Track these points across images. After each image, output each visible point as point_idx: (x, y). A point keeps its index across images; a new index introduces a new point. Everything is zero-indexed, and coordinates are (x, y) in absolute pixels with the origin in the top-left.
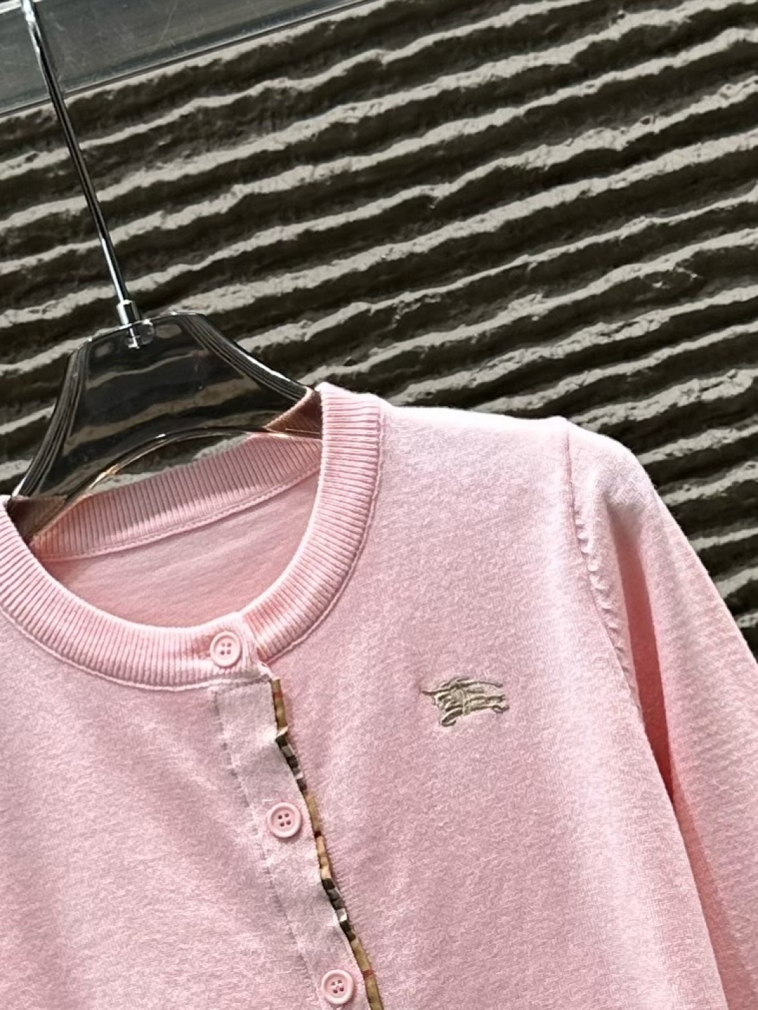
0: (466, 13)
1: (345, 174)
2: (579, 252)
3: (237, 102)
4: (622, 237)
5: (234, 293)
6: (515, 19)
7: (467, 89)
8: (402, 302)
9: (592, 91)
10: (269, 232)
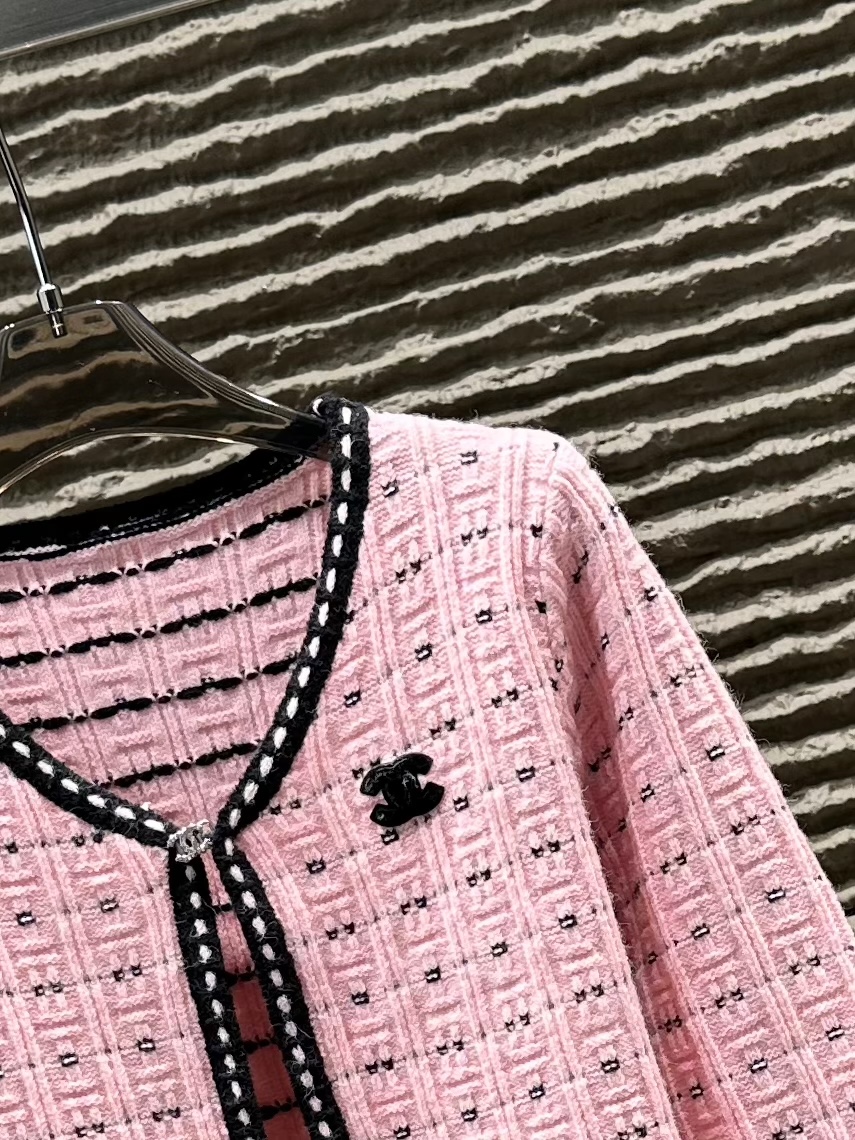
0: (361, 31)
1: (226, 197)
2: (472, 290)
3: (115, 115)
4: (519, 277)
6: (413, 39)
7: (359, 111)
8: (282, 336)
9: (492, 119)
10: (144, 256)
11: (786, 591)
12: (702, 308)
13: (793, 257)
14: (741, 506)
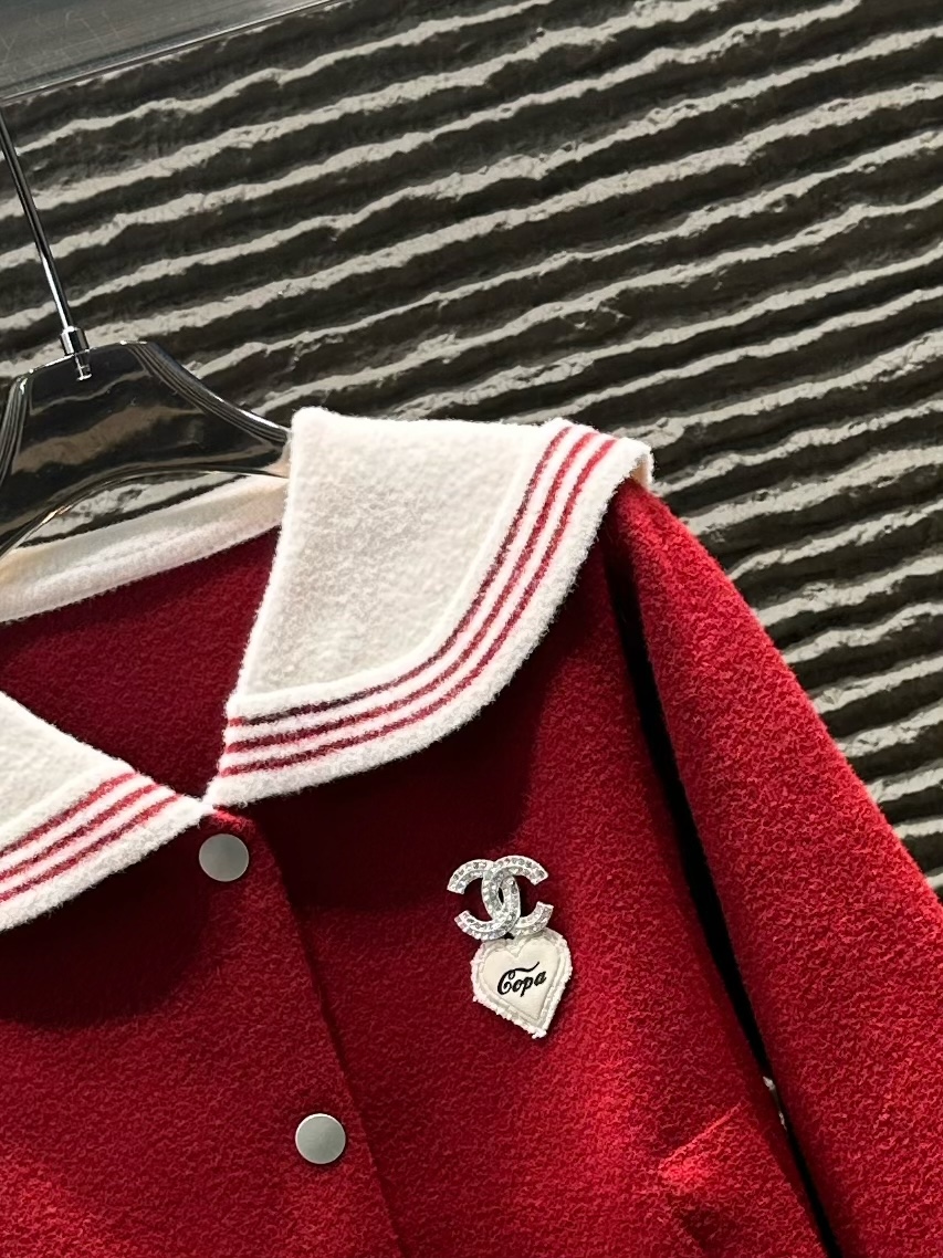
0: (371, 29)
1: (237, 203)
2: (494, 289)
3: (120, 124)
4: (542, 274)
5: (116, 331)
6: (423, 37)
7: (371, 111)
8: (300, 342)
9: (508, 115)
10: (154, 266)
11: (829, 584)
12: (730, 299)
13: (821, 245)
14: (779, 498)
